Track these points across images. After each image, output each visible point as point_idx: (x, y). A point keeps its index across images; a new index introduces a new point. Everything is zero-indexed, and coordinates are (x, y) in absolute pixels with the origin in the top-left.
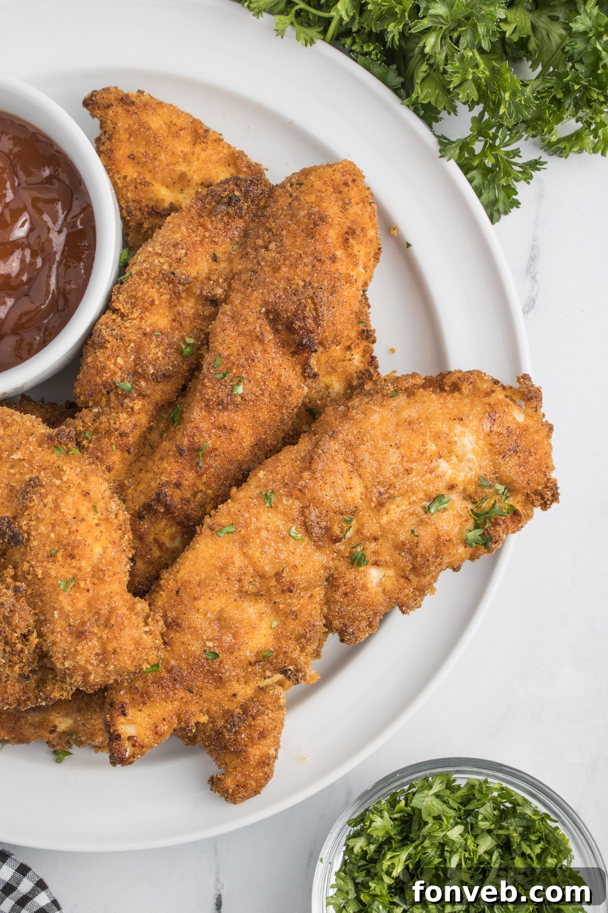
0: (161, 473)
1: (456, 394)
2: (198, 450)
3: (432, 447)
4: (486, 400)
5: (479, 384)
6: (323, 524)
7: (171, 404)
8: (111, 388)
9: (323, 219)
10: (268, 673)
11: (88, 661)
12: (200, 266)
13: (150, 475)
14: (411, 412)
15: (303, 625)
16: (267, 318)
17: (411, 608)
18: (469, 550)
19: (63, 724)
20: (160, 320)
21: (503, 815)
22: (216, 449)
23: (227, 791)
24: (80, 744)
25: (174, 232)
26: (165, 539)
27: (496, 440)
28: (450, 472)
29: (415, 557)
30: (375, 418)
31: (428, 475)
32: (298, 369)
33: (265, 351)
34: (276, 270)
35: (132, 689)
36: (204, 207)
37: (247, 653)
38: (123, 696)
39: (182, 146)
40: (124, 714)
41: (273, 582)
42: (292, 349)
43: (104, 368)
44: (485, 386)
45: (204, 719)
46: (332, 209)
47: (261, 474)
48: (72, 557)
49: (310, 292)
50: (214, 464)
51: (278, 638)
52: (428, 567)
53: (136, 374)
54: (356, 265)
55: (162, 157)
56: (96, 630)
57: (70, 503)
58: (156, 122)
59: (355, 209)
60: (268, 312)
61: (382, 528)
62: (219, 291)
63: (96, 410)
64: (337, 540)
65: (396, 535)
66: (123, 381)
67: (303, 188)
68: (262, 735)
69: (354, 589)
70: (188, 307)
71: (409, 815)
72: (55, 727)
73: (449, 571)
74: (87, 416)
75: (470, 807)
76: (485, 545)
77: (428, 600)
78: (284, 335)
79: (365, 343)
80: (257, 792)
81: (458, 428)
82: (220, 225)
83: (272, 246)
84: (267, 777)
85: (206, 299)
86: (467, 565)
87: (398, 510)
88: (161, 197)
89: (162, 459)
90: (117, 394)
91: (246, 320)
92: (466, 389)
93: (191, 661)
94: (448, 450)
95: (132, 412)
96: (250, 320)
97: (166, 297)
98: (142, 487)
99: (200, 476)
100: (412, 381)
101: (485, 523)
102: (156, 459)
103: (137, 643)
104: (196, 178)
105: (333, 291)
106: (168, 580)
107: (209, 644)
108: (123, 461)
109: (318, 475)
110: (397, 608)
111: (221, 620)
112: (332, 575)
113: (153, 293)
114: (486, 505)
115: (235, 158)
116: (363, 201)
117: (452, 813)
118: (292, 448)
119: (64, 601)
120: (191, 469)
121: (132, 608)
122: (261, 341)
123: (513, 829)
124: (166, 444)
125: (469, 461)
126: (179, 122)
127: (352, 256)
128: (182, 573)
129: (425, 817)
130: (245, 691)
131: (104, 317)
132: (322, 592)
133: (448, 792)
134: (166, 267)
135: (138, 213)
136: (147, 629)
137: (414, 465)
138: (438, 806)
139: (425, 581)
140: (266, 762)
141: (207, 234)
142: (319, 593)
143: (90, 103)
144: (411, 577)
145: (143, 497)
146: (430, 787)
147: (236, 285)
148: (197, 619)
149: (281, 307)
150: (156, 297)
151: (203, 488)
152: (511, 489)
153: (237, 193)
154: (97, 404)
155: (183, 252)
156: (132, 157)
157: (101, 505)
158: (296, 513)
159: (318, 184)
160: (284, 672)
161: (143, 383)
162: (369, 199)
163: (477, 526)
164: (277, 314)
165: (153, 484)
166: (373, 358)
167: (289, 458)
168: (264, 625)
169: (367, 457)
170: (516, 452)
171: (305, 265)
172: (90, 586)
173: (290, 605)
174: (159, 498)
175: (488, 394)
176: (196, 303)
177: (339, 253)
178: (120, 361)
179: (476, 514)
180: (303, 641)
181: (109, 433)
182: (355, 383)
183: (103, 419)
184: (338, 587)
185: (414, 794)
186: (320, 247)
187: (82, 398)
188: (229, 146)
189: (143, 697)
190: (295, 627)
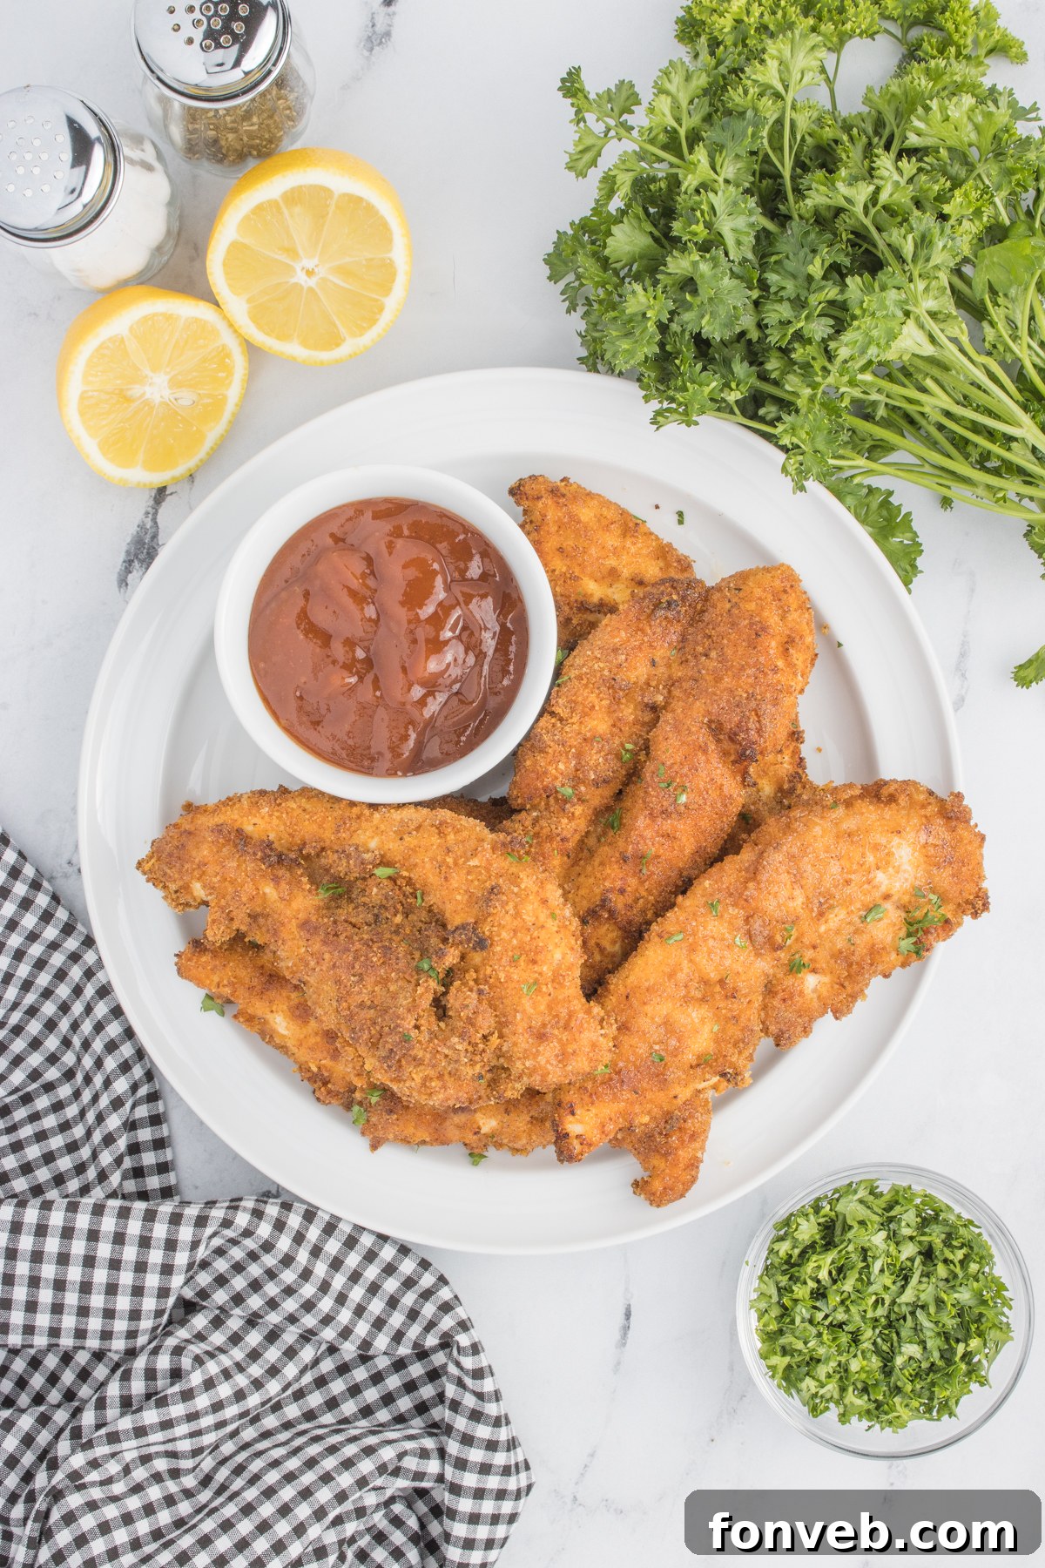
0: (604, 880)
1: (893, 805)
2: (642, 857)
3: (870, 859)
4: (923, 812)
5: (915, 796)
6: (766, 933)
7: (609, 809)
8: (551, 793)
9: (764, 629)
10: (707, 1076)
11: (548, 1062)
12: (639, 671)
13: (591, 880)
14: (850, 824)
15: (742, 1030)
16: (710, 727)
17: (843, 1014)
18: (901, 958)
19: (488, 1124)
20: (599, 724)
21: (925, 1222)
22: (659, 857)
23: (654, 1194)
24: (499, 1145)
25: (613, 637)
26: (606, 944)
27: (931, 851)
28: (886, 882)
29: (850, 965)
30: (817, 830)
31: (866, 886)
32: (739, 778)
33: (708, 761)
34: (718, 680)
35: (583, 1089)
36: (642, 611)
37: (690, 1057)
38: (572, 1096)
39: (612, 540)
40: (573, 1113)
41: (718, 989)
42: (732, 758)
43: (545, 773)
44: (922, 797)
45: (646, 1119)
46: (772, 618)
47: (707, 883)
48: (534, 962)
49: (753, 704)
50: (657, 873)
51: (717, 1041)
52: (863, 974)
53: (576, 780)
54: (795, 674)
55: (593, 551)
56: (556, 1032)
57: (530, 911)
58: (586, 514)
59: (793, 616)
60: (711, 721)
61: (820, 936)
62: (660, 698)
63: (535, 814)
64: (780, 948)
65: (834, 945)
66: (563, 785)
67: (741, 594)
68: (693, 1137)
69: (791, 997)
70: (628, 712)
71: (832, 1220)
72: (479, 1128)
73: (880, 977)
74: (526, 818)
75: (892, 1213)
76: (917, 953)
77: (859, 1006)
78: (726, 745)
79: (794, 744)
80: (682, 1196)
81: (896, 840)
82: (659, 630)
83: (713, 654)
84: (694, 1180)
85: (647, 705)
86: (898, 973)
87: (836, 919)
88: (589, 592)
89: (602, 864)
90: (557, 800)
91: (689, 729)
92: (903, 800)
93: (638, 1063)
94: (885, 861)
95: (572, 817)
96: (694, 729)
97: (606, 703)
98: (582, 892)
99: (642, 883)
100: (850, 792)
101: (917, 931)
102: (596, 863)
103: (594, 1046)
104: (626, 573)
105: (776, 702)
106: (617, 985)
107: (657, 1047)
108: (561, 866)
109: (762, 885)
110: (830, 1014)
111: (667, 1024)
112: (770, 982)
113: (593, 697)
114: (918, 914)
115: (664, 552)
116: (800, 607)
117: (876, 1218)
118: (736, 857)
119: (527, 1004)
120: (634, 875)
121: (588, 1012)
122: (705, 752)
123: (936, 1237)
124: (605, 850)
125: (905, 871)
126: (610, 514)
127: (791, 665)
128: (632, 978)
129: (849, 1222)
130: (684, 1094)
131: (542, 722)
132: (761, 998)
133: (872, 1198)
134: (606, 673)
135: (566, 608)
136: (603, 1032)
137: (853, 877)
138: (863, 1212)
139: (857, 988)
140: (694, 1164)
141: (646, 639)
142: (758, 1000)
143: (516, 492)
144: (846, 984)
145: (585, 902)
146: (855, 1192)
147: (677, 692)
148: (643, 1023)
149: (724, 718)
150: (596, 702)
151: (644, 893)
152: (944, 898)
153: (675, 597)
154: (534, 807)
155: (623, 657)
156: (561, 550)
157: (557, 912)
158: (741, 922)
159: (758, 592)
160: (723, 1075)
161: (583, 788)
162: (806, 605)
163: (909, 935)
164: (720, 724)
165: (597, 891)
166: (802, 759)
167: (732, 868)
168: (706, 1029)
169: (809, 868)
170: (950, 863)
171: (748, 676)
172: (551, 989)
173: (731, 1010)
174: (604, 903)
175: (923, 806)
176: (635, 709)
177: (780, 663)
178: (561, 766)
179: (910, 924)
180: (741, 1045)
181: (550, 838)
182: (786, 786)
183: (543, 823)
184: (776, 993)
185: (838, 1200)
186: (762, 659)
187: (519, 801)
188: (657, 538)
189: (593, 1097)
190: (734, 1031)
